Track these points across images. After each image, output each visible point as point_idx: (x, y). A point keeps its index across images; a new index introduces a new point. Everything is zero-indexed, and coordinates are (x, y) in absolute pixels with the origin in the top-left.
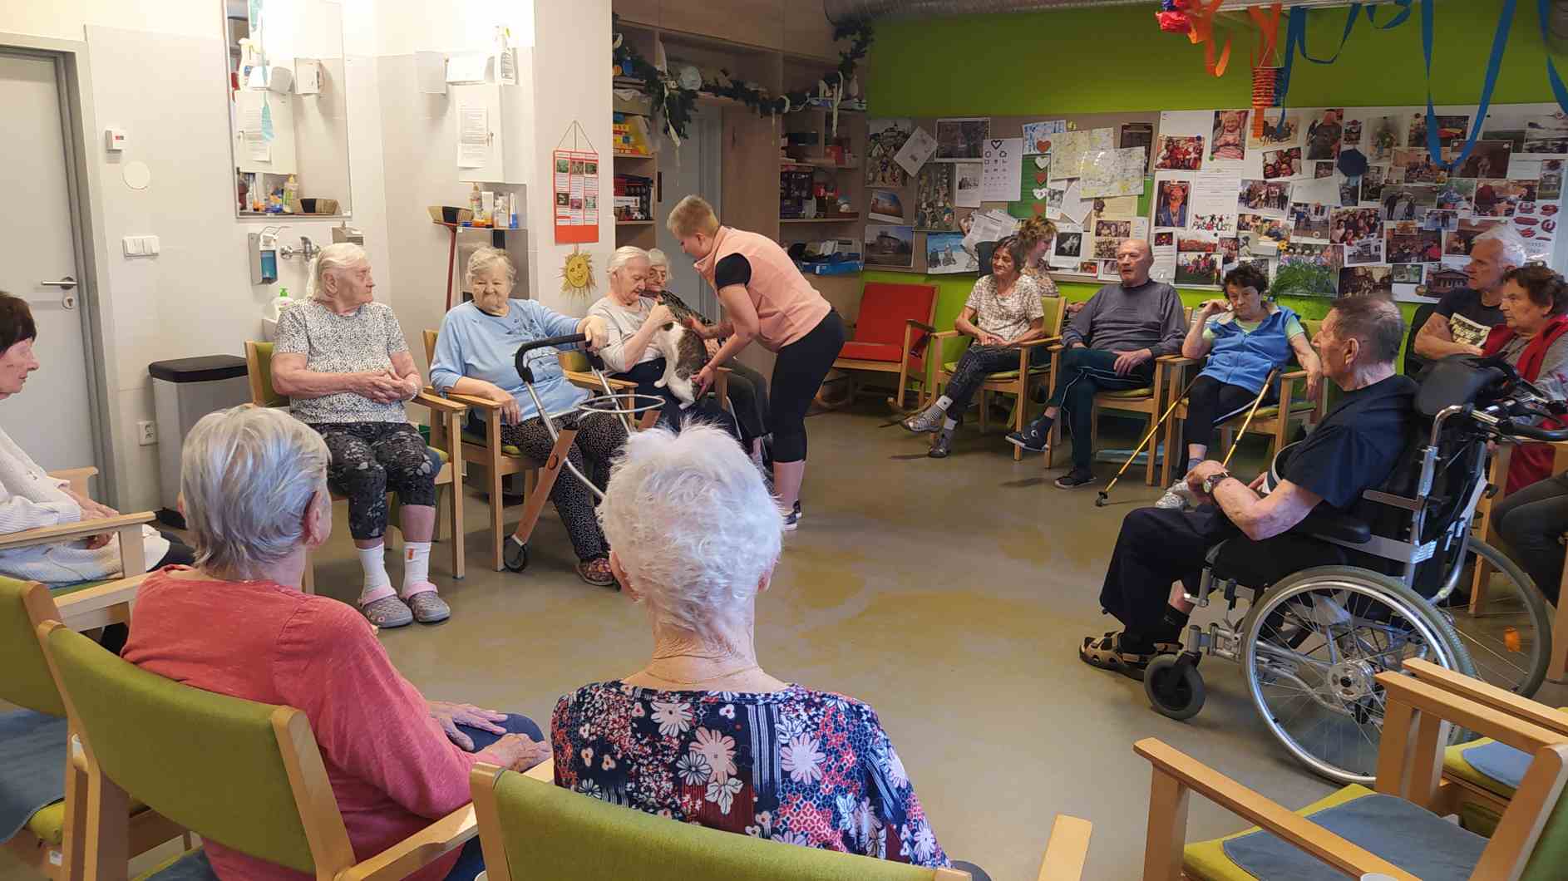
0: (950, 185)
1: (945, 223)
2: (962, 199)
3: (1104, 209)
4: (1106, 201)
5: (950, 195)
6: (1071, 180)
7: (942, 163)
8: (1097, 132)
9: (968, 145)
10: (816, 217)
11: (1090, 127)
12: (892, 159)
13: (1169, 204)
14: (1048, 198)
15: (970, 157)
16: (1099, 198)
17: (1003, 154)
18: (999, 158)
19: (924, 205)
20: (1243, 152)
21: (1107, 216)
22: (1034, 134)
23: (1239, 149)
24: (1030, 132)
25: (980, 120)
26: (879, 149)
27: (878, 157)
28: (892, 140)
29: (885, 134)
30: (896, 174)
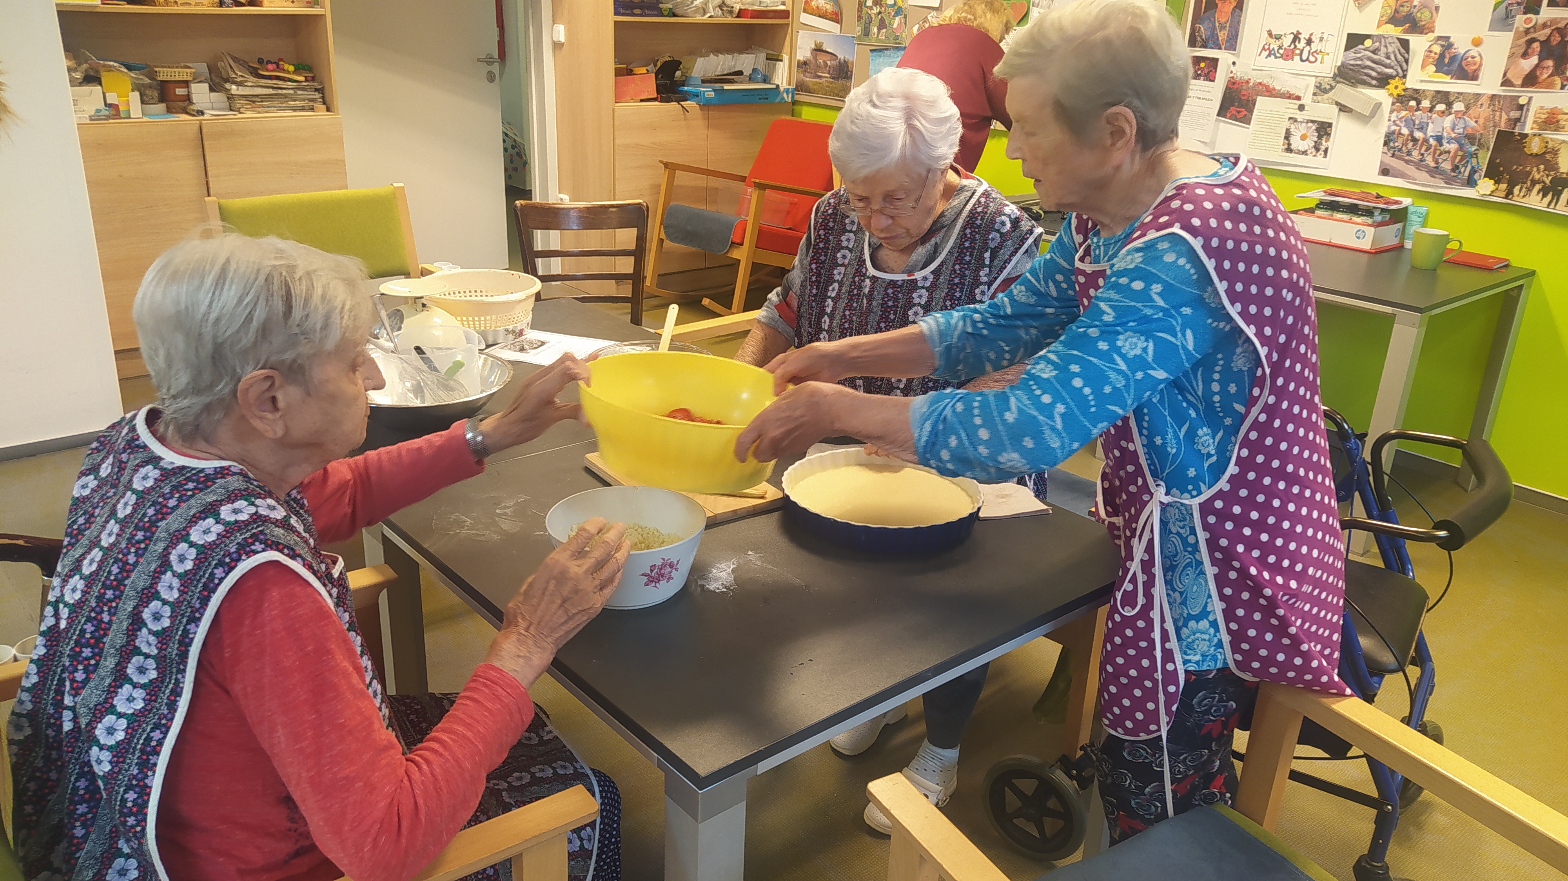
1: (893, 31)
19: (870, 2)
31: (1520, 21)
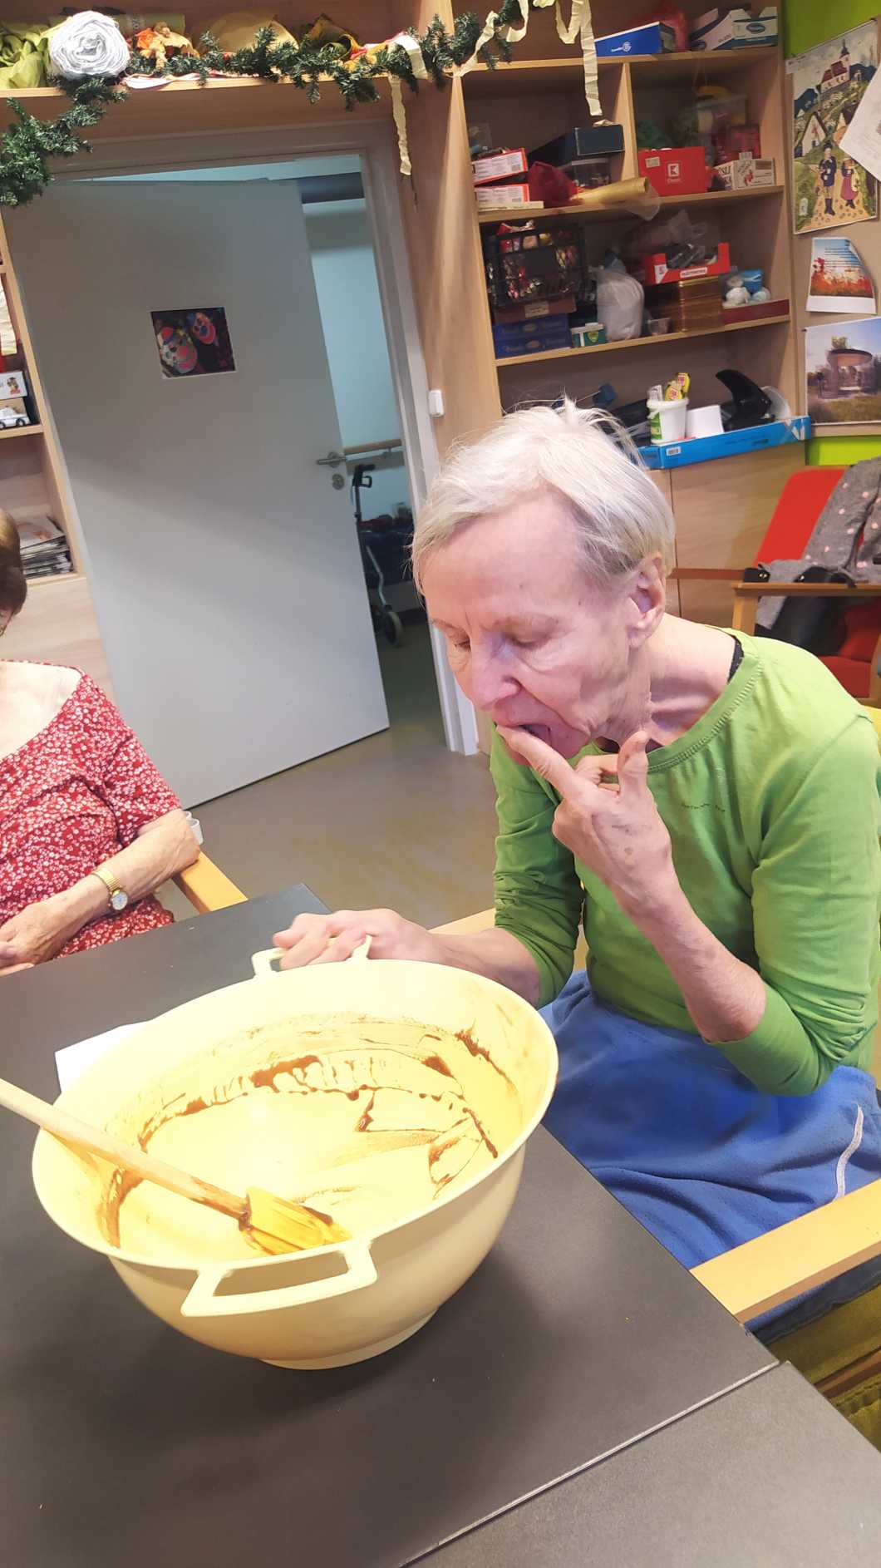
10: (645, 331)
26: (815, 131)
27: (818, 149)
28: (840, 95)
29: (824, 86)
30: (853, 183)
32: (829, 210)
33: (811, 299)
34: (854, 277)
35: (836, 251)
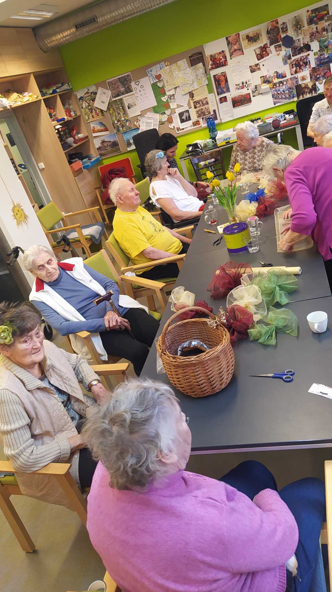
0: (124, 109)
1: (128, 126)
2: (132, 113)
3: (194, 96)
4: (193, 92)
5: (125, 113)
6: (176, 88)
7: (116, 100)
8: (179, 63)
9: (125, 88)
11: (175, 62)
12: (93, 106)
13: (220, 84)
14: (169, 99)
15: (128, 93)
16: (190, 92)
17: (142, 87)
18: (141, 89)
19: (116, 122)
20: (243, 52)
21: (196, 98)
22: (152, 73)
23: (240, 50)
24: (150, 73)
25: (126, 74)
26: (85, 103)
27: (87, 107)
28: (90, 97)
29: (85, 96)
30: (98, 112)
31: (289, 61)
32: (93, 117)
33: (93, 134)
34: (103, 128)
35: (97, 124)
